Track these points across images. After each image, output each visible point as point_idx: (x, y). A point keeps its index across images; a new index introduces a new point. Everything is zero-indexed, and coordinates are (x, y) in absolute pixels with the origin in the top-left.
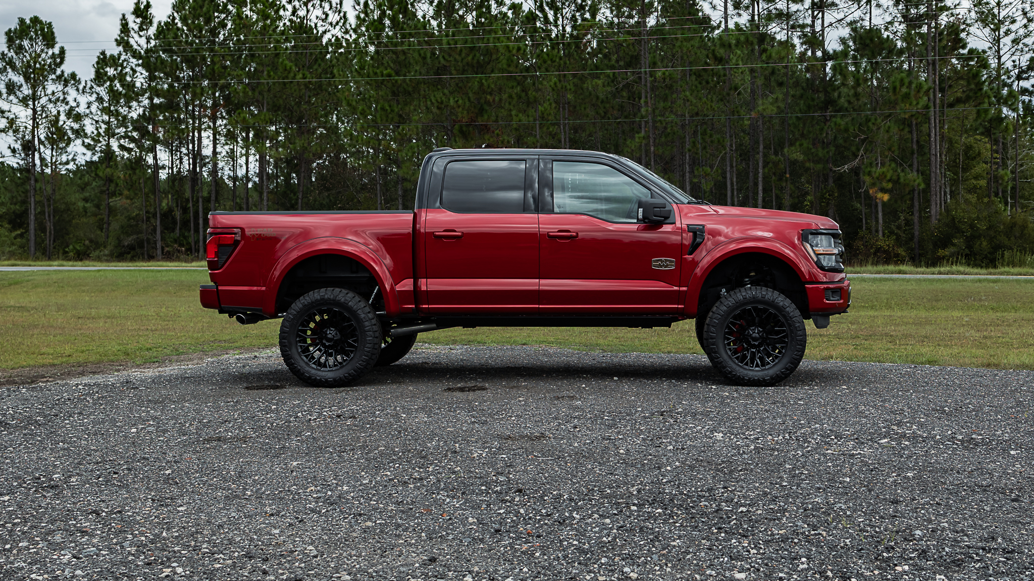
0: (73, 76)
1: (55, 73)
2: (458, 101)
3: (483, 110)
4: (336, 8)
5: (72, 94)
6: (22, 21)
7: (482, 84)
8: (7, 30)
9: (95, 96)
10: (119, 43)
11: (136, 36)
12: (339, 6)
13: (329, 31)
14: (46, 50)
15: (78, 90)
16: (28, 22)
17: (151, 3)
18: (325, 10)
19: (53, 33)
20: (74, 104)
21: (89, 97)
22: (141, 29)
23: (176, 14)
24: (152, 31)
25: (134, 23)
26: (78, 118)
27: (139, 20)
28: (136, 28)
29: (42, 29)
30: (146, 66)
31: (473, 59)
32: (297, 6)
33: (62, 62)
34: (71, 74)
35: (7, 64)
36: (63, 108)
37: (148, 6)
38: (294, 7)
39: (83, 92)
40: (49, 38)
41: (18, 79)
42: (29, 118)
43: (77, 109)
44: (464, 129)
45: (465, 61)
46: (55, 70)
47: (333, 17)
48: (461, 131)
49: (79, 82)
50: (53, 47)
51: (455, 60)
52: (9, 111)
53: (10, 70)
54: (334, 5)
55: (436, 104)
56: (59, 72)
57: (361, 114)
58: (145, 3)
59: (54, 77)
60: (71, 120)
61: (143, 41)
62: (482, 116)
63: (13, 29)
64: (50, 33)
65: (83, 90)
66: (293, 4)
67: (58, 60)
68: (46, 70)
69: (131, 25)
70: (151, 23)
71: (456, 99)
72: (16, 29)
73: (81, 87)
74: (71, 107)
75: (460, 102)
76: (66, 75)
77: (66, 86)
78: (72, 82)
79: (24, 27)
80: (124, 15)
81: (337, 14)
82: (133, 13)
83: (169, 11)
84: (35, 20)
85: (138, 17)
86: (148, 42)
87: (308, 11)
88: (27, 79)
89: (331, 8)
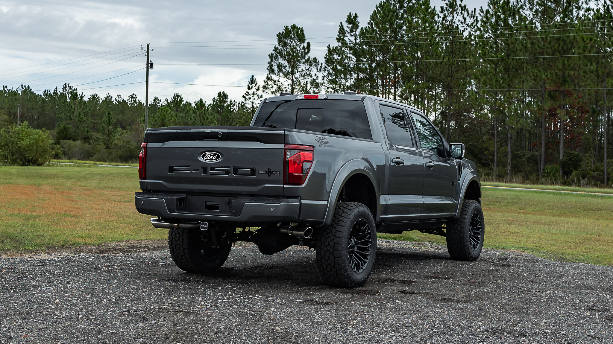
0: (315, 60)
1: (305, 59)
2: (547, 75)
3: (566, 81)
4: (472, 14)
5: (314, 71)
6: (286, 28)
7: (565, 64)
8: (278, 33)
9: (327, 72)
10: (338, 40)
11: (348, 35)
12: (473, 13)
13: (467, 29)
14: (300, 45)
15: (317, 69)
16: (290, 27)
17: (358, 15)
18: (465, 16)
19: (303, 34)
20: (314, 77)
21: (324, 73)
22: (352, 31)
23: (372, 22)
24: (358, 32)
25: (347, 27)
26: (317, 85)
27: (350, 26)
28: (349, 30)
29: (297, 32)
30: (355, 54)
31: (558, 46)
32: (447, 14)
33: (308, 52)
34: (314, 59)
35: (278, 53)
36: (309, 80)
37: (356, 17)
38: (445, 15)
39: (320, 70)
40: (301, 37)
41: (284, 63)
42: (290, 86)
43: (317, 81)
44: (552, 93)
45: (553, 48)
46: (305, 56)
47: (469, 21)
48: (550, 95)
49: (318, 63)
50: (304, 42)
51: (547, 47)
52: (278, 81)
53: (280, 57)
54: (470, 12)
55: (533, 77)
56: (307, 57)
57: (483, 84)
58: (354, 15)
59: (304, 60)
60: (313, 87)
61: (352, 39)
62: (565, 85)
63: (281, 33)
64: (301, 35)
65: (320, 69)
66: (444, 13)
67: (306, 51)
68: (299, 57)
69: (346, 28)
70: (357, 27)
71: (546, 74)
72: (283, 33)
73: (319, 67)
74: (313, 79)
75: (549, 75)
76: (311, 59)
77: (310, 66)
78: (314, 64)
79: (287, 31)
80: (341, 23)
81: (472, 18)
82: (346, 22)
83: (368, 19)
84: (294, 27)
85: (350, 23)
86: (356, 39)
87: (453, 17)
88: (289, 62)
89: (468, 15)
